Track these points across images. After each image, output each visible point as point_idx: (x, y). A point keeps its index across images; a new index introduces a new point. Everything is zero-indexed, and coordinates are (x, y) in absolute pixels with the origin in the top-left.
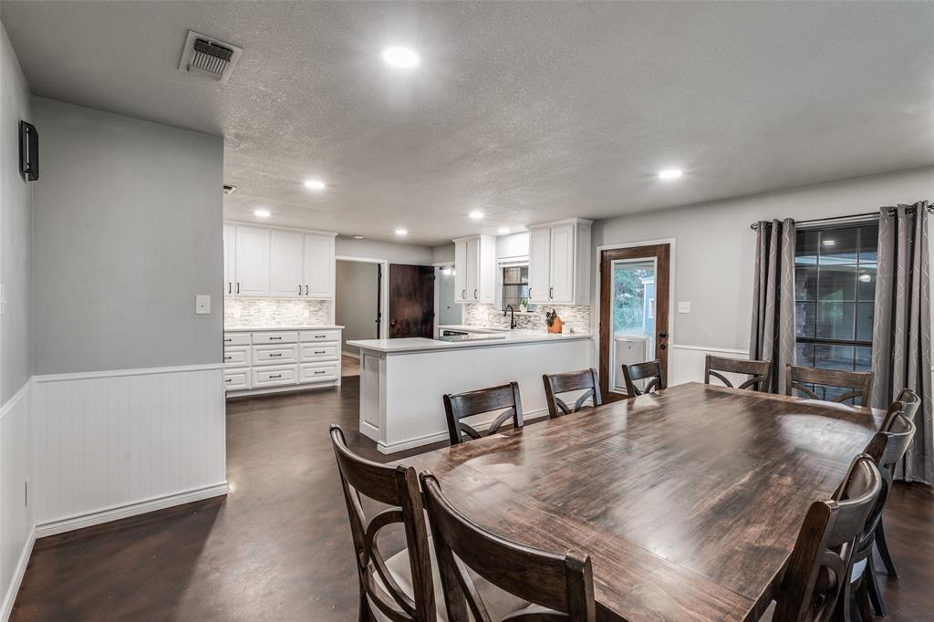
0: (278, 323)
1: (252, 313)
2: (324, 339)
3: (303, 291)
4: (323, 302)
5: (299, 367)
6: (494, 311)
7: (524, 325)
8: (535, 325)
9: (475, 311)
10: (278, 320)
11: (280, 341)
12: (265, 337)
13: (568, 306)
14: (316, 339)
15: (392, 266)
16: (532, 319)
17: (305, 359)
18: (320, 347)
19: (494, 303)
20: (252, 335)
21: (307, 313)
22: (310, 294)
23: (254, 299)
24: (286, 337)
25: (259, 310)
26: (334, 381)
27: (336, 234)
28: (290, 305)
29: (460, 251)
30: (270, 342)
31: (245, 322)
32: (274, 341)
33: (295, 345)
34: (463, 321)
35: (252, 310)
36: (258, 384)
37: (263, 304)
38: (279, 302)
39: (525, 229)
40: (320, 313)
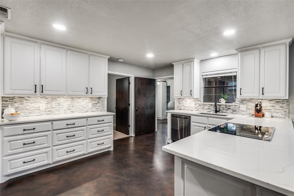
0: (72, 112)
1: (53, 106)
2: (103, 122)
3: (89, 91)
4: (100, 98)
5: (87, 142)
6: (199, 102)
7: (224, 111)
8: (234, 111)
9: (184, 102)
10: (72, 110)
11: (73, 126)
12: (63, 124)
13: (266, 100)
14: (98, 123)
15: (136, 78)
16: (231, 107)
17: (91, 136)
18: (101, 127)
19: (199, 97)
20: (52, 124)
21: (90, 105)
22: (93, 93)
23: (55, 97)
24: (78, 122)
25: (59, 104)
26: (109, 148)
27: (109, 57)
28: (80, 100)
29: (177, 70)
30: (67, 127)
31: (49, 112)
32: (69, 126)
33: (85, 127)
34: (176, 107)
35: (54, 104)
36: (58, 159)
37: (61, 100)
38: (72, 98)
39: (235, 52)
40: (98, 105)
